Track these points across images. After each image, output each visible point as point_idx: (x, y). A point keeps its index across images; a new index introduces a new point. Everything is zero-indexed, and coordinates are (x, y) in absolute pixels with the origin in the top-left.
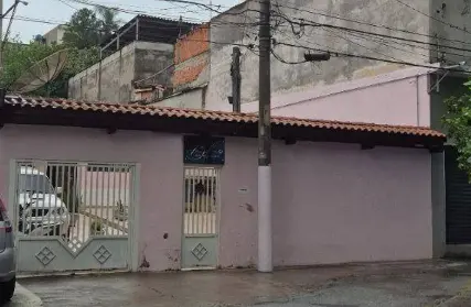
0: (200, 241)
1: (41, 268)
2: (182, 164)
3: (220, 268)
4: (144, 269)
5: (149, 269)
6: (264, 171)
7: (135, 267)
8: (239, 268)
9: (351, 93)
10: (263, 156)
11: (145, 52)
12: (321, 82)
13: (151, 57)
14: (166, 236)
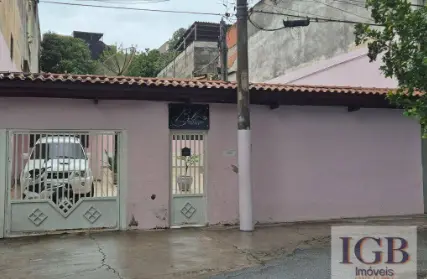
0: (188, 201)
1: (34, 228)
2: (168, 130)
3: (207, 225)
4: (133, 227)
5: (138, 227)
6: (243, 134)
7: (124, 226)
8: (226, 225)
9: (347, 64)
10: (241, 119)
11: (201, 49)
12: (323, 57)
13: (206, 52)
14: (153, 197)
